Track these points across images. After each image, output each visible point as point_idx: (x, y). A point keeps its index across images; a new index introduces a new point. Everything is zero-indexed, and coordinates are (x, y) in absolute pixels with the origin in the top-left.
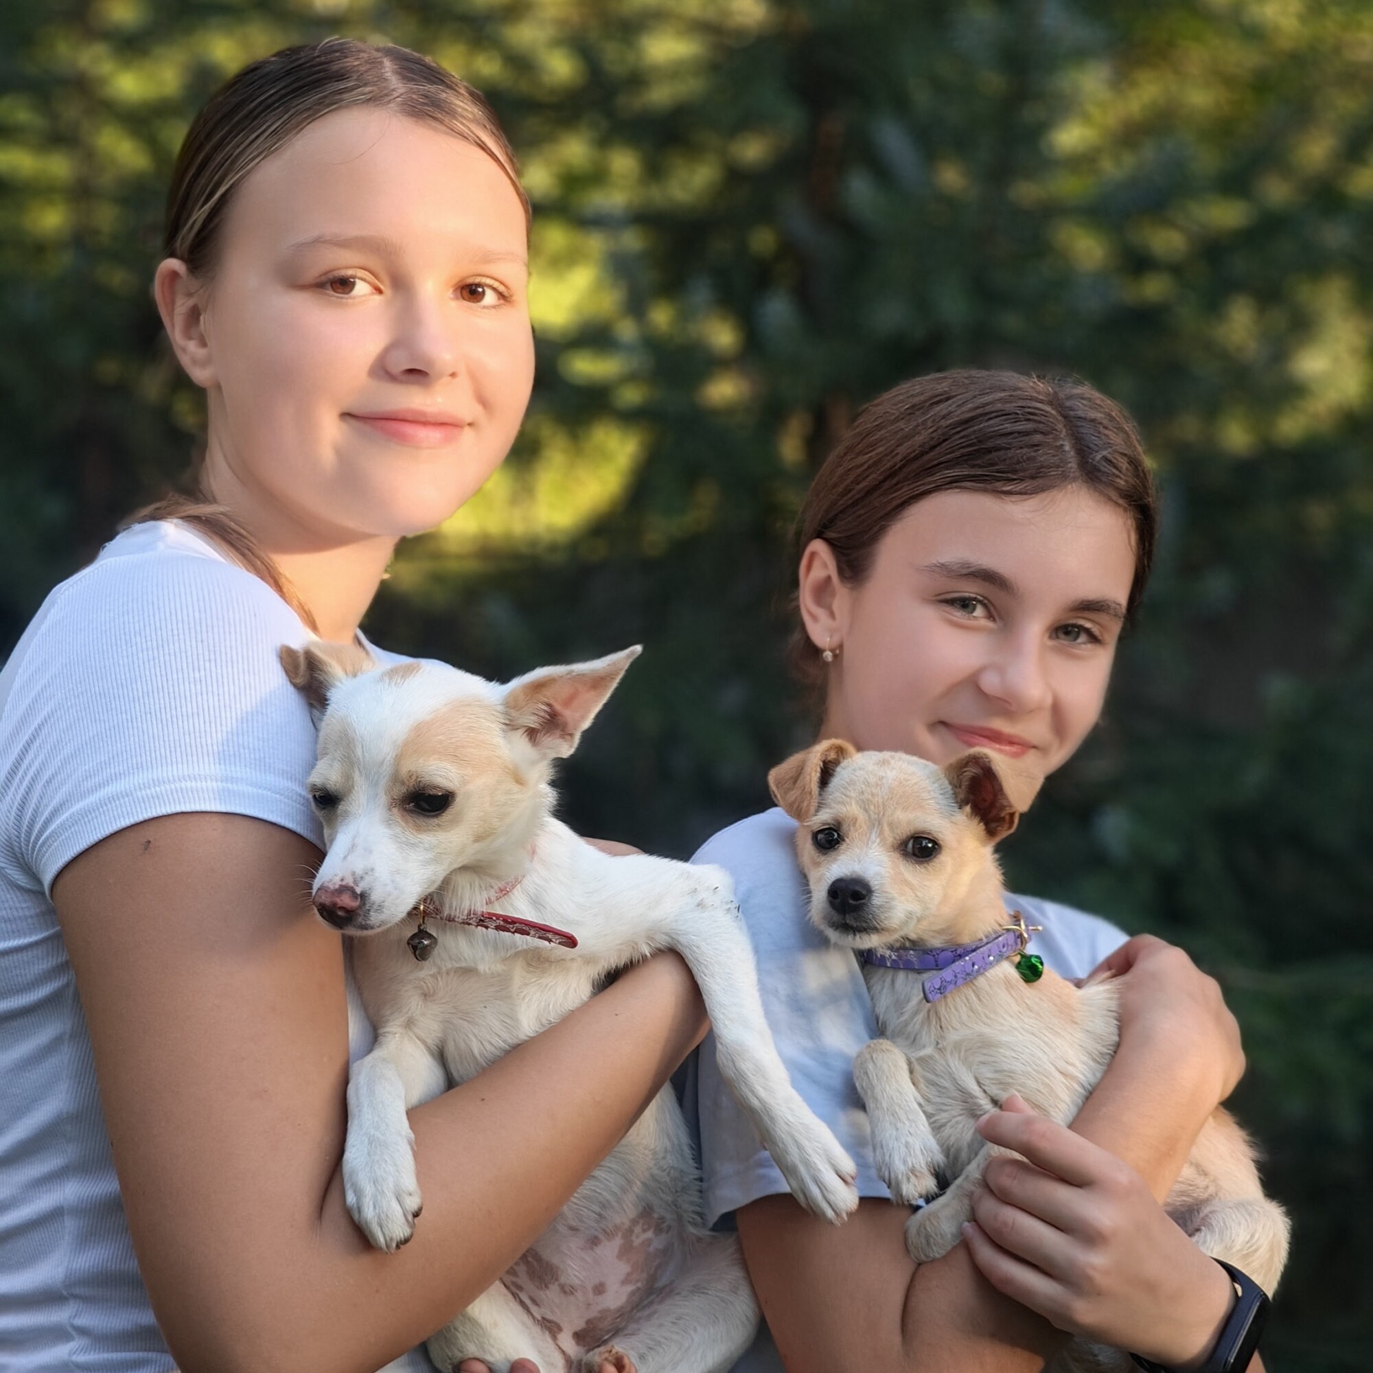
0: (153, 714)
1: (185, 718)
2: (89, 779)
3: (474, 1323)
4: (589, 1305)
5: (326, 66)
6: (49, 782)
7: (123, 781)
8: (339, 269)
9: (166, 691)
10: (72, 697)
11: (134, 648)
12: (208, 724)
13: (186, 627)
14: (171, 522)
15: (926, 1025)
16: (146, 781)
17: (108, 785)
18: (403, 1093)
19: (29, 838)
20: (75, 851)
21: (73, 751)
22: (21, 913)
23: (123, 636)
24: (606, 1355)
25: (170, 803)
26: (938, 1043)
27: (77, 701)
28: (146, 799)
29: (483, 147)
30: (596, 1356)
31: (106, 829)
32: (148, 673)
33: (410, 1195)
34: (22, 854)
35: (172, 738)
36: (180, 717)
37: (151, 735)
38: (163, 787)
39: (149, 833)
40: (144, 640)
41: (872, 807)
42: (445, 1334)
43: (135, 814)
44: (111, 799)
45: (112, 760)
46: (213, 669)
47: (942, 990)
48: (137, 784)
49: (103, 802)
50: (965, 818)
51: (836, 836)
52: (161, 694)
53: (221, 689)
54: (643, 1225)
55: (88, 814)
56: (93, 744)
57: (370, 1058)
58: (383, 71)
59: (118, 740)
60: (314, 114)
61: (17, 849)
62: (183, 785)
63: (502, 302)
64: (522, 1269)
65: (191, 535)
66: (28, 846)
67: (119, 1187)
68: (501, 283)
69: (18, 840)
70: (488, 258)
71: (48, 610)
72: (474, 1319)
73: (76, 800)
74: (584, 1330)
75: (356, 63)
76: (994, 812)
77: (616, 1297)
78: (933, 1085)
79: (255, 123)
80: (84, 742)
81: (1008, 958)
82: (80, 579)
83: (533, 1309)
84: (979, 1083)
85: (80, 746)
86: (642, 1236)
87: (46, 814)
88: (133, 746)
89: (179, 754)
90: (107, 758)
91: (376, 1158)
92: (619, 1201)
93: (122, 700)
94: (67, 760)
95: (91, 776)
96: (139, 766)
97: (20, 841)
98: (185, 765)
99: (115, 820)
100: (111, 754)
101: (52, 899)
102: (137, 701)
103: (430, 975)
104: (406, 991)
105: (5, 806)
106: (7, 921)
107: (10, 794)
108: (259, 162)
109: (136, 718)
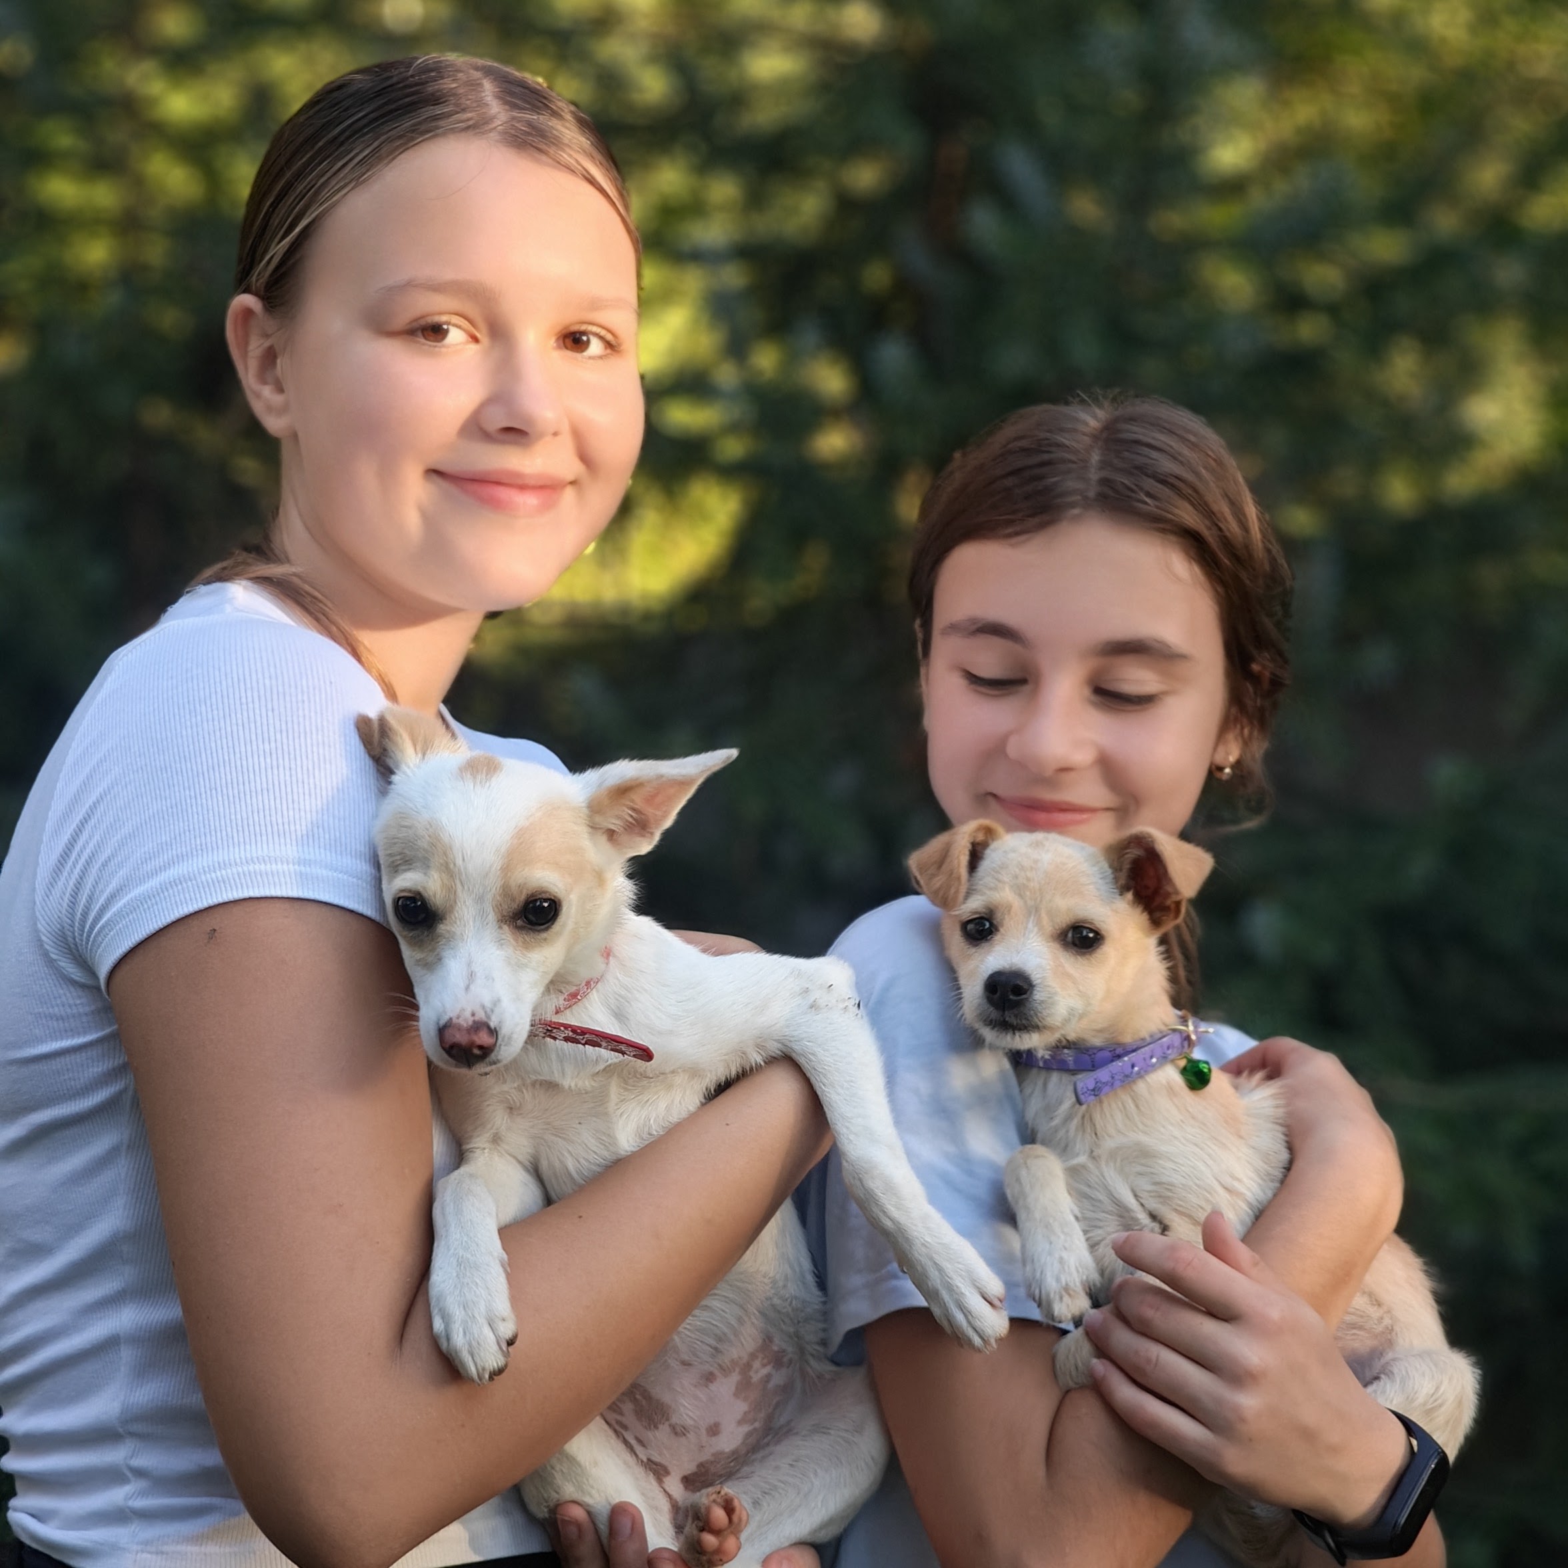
0: (219, 789)
1: (254, 794)
2: (149, 861)
3: (572, 1460)
4: (702, 1447)
5: (418, 88)
6: (105, 864)
7: (186, 863)
8: (433, 314)
9: (233, 765)
10: (131, 772)
11: (199, 718)
12: (278, 801)
13: (256, 694)
14: (240, 584)
15: (1081, 1133)
16: (211, 864)
17: (170, 868)
18: (494, 1209)
19: (84, 927)
20: (133, 942)
21: (131, 831)
22: (75, 1011)
23: (187, 706)
24: (714, 1496)
25: (237, 887)
26: (1092, 1151)
27: (136, 776)
28: (211, 884)
29: (592, 181)
30: (704, 1497)
31: (168, 917)
32: (213, 745)
33: (504, 1320)
34: (76, 945)
35: (239, 817)
36: (248, 793)
37: (216, 812)
38: (229, 871)
39: (214, 921)
40: (209, 709)
41: (1028, 893)
42: (540, 1475)
43: (199, 900)
44: (173, 883)
45: (173, 841)
46: (285, 741)
47: (1096, 1091)
48: (201, 867)
49: (164, 887)
50: (1127, 906)
51: (987, 925)
52: (228, 768)
53: (293, 762)
54: (763, 1359)
55: (148, 900)
56: (153, 823)
57: (456, 1173)
58: (483, 94)
59: (181, 820)
60: (405, 144)
61: (70, 939)
62: (251, 868)
63: (609, 351)
64: (628, 1408)
65: (260, 598)
66: (82, 935)
67: (181, 1313)
68: (609, 331)
69: (71, 929)
70: (596, 304)
71: (105, 679)
72: (571, 1456)
73: (135, 884)
74: (694, 1474)
75: (454, 85)
76: (1158, 900)
77: (731, 1439)
78: (1086, 1198)
79: (342, 149)
80: (143, 822)
81: (1173, 1061)
82: (140, 644)
83: (638, 1449)
84: (1136, 1196)
85: (139, 825)
86: (760, 1371)
87: (102, 901)
88: (196, 826)
89: (247, 833)
90: (169, 839)
91: (466, 1281)
92: (736, 1333)
93: (185, 775)
94: (124, 841)
95: (150, 859)
96: (204, 846)
97: (74, 930)
98: (254, 847)
99: (177, 906)
100: (172, 833)
101: (109, 995)
102: (201, 776)
103: (515, 1088)
104: (488, 1105)
105: (57, 892)
106: (59, 1018)
107: (63, 879)
108: (346, 194)
109: (200, 794)
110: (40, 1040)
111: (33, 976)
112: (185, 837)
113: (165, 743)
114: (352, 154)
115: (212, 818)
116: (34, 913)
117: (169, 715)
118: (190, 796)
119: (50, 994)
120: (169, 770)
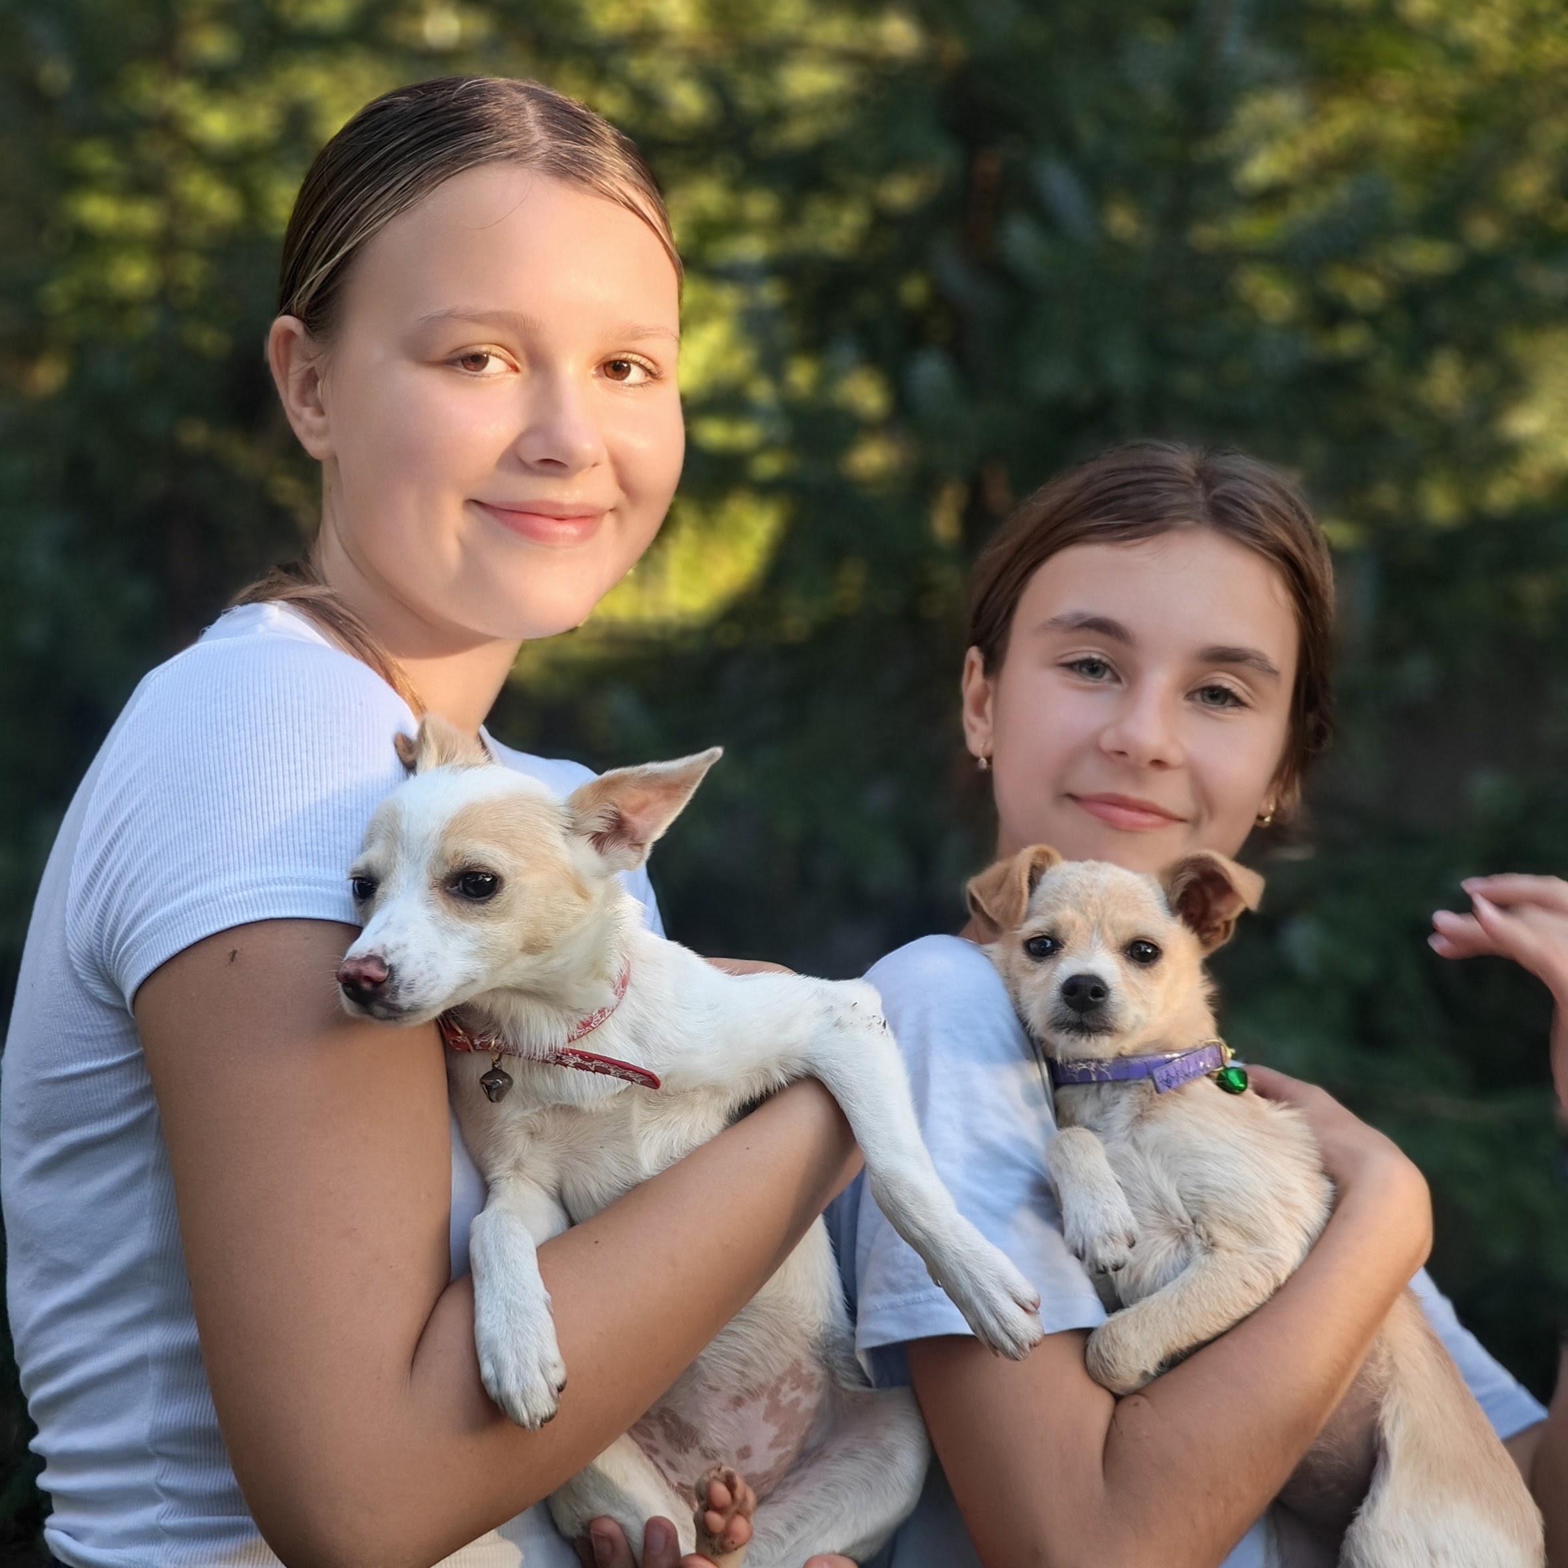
0: (243, 810)
2: (173, 882)
3: (603, 1477)
5: (461, 112)
6: (131, 885)
7: (208, 884)
8: (474, 345)
9: (257, 785)
10: (158, 793)
11: (226, 738)
12: (301, 822)
13: (283, 715)
14: (275, 605)
16: (233, 885)
17: (193, 889)
19: (111, 946)
20: (157, 961)
21: (157, 852)
22: (103, 1032)
23: (214, 726)
25: (258, 908)
27: (163, 796)
28: (233, 904)
29: (635, 210)
31: (190, 938)
33: (555, 1367)
34: (104, 965)
35: (262, 837)
36: (272, 813)
37: (240, 833)
38: (251, 891)
39: (234, 942)
40: (236, 730)
41: (1090, 909)
43: (221, 921)
44: (195, 904)
45: (197, 862)
48: (223, 888)
49: (186, 908)
50: (1179, 926)
51: (1049, 943)
55: (171, 920)
56: (178, 843)
58: (526, 120)
59: (205, 840)
60: (448, 171)
61: (98, 960)
62: (273, 889)
63: (649, 378)
65: (296, 619)
66: (109, 955)
68: (649, 359)
69: (99, 949)
70: (636, 334)
71: (138, 700)
72: (602, 1473)
73: (159, 905)
75: (497, 110)
77: (762, 1462)
79: (385, 174)
80: (169, 842)
82: (173, 665)
85: (165, 846)
86: (789, 1395)
87: (128, 921)
88: (220, 846)
89: (269, 854)
90: (192, 860)
91: (518, 1326)
92: (763, 1358)
93: (210, 794)
94: (150, 861)
95: (175, 880)
96: (226, 867)
97: (102, 951)
98: (275, 867)
99: (199, 927)
100: (196, 854)
101: (134, 1013)
102: (226, 796)
103: (536, 1113)
104: (510, 1131)
105: (86, 912)
106: (88, 1039)
107: (92, 900)
108: (388, 221)
109: (225, 815)
110: (69, 1061)
111: (64, 996)
112: (208, 858)
113: (192, 763)
114: (394, 180)
115: (235, 838)
116: (65, 931)
117: (197, 735)
118: (215, 816)
119: (80, 1014)
120: (195, 791)
